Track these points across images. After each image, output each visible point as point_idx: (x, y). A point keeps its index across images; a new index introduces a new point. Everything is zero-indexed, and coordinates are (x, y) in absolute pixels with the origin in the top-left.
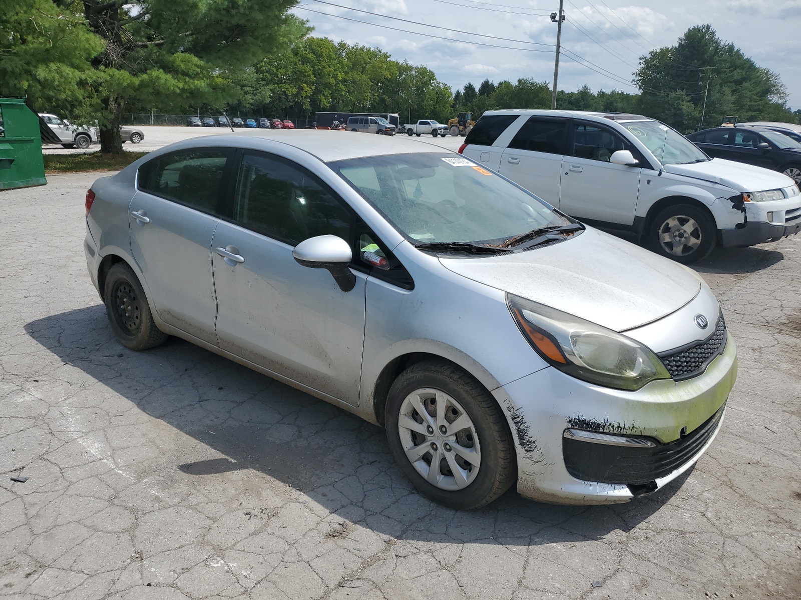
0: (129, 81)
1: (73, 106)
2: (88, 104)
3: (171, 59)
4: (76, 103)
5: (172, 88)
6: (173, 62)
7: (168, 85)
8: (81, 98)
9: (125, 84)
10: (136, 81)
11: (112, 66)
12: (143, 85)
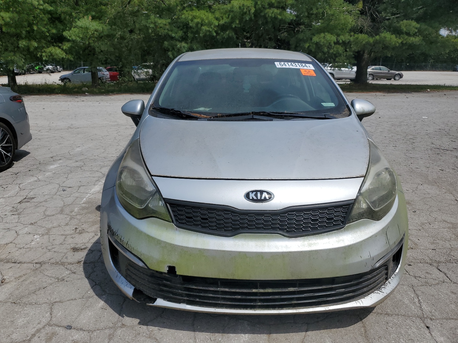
0: (367, 41)
1: (336, 57)
2: (345, 55)
3: (398, 25)
4: (337, 55)
5: (394, 43)
6: (400, 27)
7: (392, 41)
8: (341, 52)
9: (364, 42)
10: (371, 40)
11: (365, 33)
12: (376, 42)
